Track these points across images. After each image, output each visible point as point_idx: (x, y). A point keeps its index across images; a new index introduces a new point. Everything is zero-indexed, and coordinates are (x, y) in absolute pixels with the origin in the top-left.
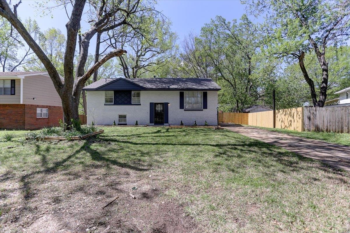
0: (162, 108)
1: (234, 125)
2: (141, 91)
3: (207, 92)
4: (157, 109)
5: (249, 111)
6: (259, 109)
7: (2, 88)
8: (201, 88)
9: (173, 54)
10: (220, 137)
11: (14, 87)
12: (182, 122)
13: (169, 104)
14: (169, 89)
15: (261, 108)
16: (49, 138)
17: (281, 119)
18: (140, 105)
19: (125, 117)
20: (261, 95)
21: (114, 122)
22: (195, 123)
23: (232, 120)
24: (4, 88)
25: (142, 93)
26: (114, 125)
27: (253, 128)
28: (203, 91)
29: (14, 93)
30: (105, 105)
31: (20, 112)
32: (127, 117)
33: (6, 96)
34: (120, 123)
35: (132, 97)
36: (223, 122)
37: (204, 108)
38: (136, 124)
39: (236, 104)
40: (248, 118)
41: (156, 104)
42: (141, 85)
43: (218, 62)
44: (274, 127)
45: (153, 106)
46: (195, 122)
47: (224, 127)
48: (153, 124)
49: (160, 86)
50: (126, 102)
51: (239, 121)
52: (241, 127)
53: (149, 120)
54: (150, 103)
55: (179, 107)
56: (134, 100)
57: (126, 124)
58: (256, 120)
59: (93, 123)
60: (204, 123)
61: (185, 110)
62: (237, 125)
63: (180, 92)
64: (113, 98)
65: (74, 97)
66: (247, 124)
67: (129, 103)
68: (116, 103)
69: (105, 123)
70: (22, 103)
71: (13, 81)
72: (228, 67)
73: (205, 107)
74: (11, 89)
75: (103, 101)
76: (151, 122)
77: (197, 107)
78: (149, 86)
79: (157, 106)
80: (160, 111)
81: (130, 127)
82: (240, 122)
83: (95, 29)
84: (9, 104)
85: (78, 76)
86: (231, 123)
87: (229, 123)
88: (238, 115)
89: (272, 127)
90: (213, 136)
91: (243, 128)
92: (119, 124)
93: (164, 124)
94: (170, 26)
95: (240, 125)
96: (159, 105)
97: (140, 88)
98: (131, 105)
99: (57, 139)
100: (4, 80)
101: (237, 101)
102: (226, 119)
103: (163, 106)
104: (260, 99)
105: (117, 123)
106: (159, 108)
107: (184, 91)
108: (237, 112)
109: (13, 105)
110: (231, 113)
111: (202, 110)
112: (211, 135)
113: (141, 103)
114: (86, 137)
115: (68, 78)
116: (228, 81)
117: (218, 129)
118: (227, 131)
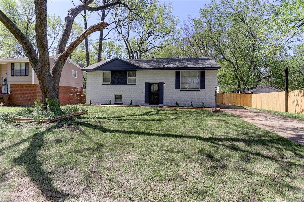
0: (157, 88)
1: (236, 107)
2: (136, 70)
3: (205, 71)
4: (152, 88)
5: (253, 92)
6: (264, 90)
7: (19, 70)
8: (198, 67)
9: (175, 38)
10: (216, 124)
11: (28, 69)
12: (177, 102)
13: (164, 84)
14: (164, 69)
15: (267, 88)
16: (20, 119)
17: (295, 101)
18: (135, 84)
19: (121, 96)
20: (266, 75)
21: (110, 102)
22: (192, 104)
23: (233, 101)
24: (21, 70)
25: (138, 73)
26: (110, 104)
27: (258, 111)
28: (201, 70)
29: (27, 75)
30: (102, 85)
31: (33, 91)
32: (123, 97)
33: (22, 77)
34: (116, 102)
35: (128, 77)
36: (223, 103)
37: (201, 89)
38: (130, 104)
39: (237, 84)
40: (251, 100)
41: (151, 84)
42: (136, 65)
43: (219, 42)
44: (286, 111)
45: (148, 85)
46: (191, 102)
47: (223, 109)
48: (148, 104)
49: (155, 65)
50: (122, 82)
51: (240, 102)
52: (243, 110)
53: (144, 100)
54: (145, 83)
55: (175, 88)
56: (130, 79)
57: (121, 104)
58: (261, 102)
59: (91, 102)
60: (201, 104)
61: (181, 90)
62: (239, 106)
63: (176, 71)
64: (110, 78)
65: (52, 75)
66: (250, 105)
67: (125, 83)
68: (113, 83)
69: (102, 102)
70: (33, 83)
71: (27, 64)
72: (230, 46)
73: (203, 87)
74: (26, 71)
75: (101, 81)
76: (146, 102)
77: (194, 87)
78: (144, 65)
79: (152, 86)
80: (155, 91)
81: (124, 106)
82: (242, 103)
83: (83, 5)
84: (25, 84)
85: (59, 53)
86: (232, 105)
87: (230, 104)
88: (240, 96)
89: (283, 110)
90: (208, 122)
91: (246, 111)
92: (115, 104)
93: (159, 105)
94: (171, 10)
95: (242, 107)
96: (154, 85)
97: (135, 68)
98: (127, 85)
99: (27, 120)
100: (20, 63)
101: (239, 82)
102: (226, 100)
103: (158, 86)
104: (264, 80)
105: (113, 102)
106: (154, 88)
107: (180, 71)
108: (239, 93)
109: (28, 85)
110: (232, 94)
111: (200, 90)
112: (206, 120)
113: (137, 83)
114: (59, 119)
115: (42, 53)
116: (230, 61)
117: (216, 111)
118: (226, 115)
